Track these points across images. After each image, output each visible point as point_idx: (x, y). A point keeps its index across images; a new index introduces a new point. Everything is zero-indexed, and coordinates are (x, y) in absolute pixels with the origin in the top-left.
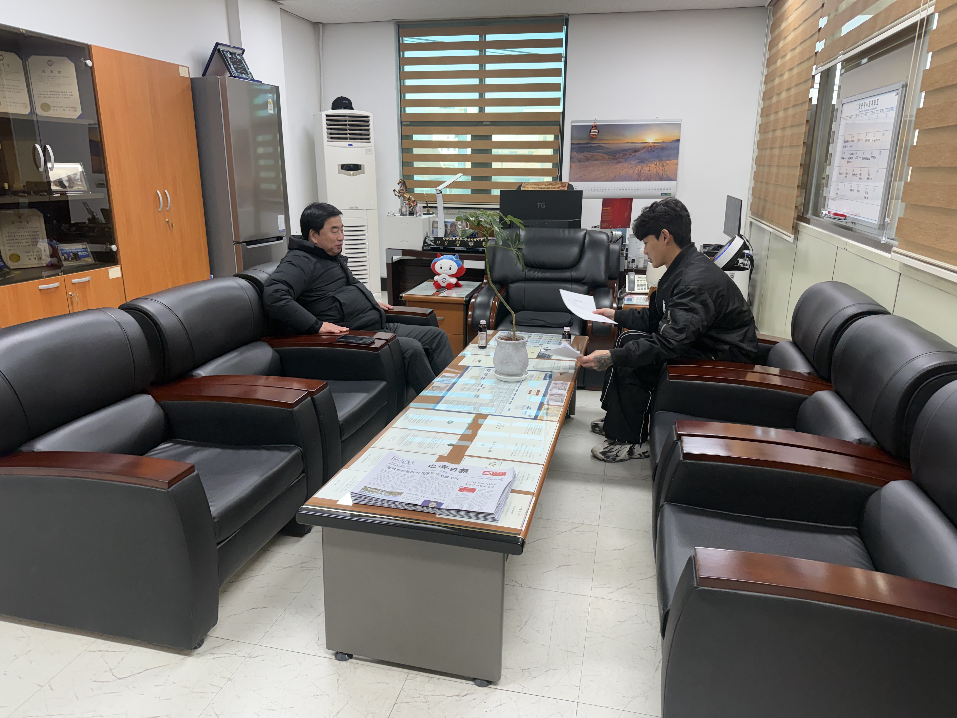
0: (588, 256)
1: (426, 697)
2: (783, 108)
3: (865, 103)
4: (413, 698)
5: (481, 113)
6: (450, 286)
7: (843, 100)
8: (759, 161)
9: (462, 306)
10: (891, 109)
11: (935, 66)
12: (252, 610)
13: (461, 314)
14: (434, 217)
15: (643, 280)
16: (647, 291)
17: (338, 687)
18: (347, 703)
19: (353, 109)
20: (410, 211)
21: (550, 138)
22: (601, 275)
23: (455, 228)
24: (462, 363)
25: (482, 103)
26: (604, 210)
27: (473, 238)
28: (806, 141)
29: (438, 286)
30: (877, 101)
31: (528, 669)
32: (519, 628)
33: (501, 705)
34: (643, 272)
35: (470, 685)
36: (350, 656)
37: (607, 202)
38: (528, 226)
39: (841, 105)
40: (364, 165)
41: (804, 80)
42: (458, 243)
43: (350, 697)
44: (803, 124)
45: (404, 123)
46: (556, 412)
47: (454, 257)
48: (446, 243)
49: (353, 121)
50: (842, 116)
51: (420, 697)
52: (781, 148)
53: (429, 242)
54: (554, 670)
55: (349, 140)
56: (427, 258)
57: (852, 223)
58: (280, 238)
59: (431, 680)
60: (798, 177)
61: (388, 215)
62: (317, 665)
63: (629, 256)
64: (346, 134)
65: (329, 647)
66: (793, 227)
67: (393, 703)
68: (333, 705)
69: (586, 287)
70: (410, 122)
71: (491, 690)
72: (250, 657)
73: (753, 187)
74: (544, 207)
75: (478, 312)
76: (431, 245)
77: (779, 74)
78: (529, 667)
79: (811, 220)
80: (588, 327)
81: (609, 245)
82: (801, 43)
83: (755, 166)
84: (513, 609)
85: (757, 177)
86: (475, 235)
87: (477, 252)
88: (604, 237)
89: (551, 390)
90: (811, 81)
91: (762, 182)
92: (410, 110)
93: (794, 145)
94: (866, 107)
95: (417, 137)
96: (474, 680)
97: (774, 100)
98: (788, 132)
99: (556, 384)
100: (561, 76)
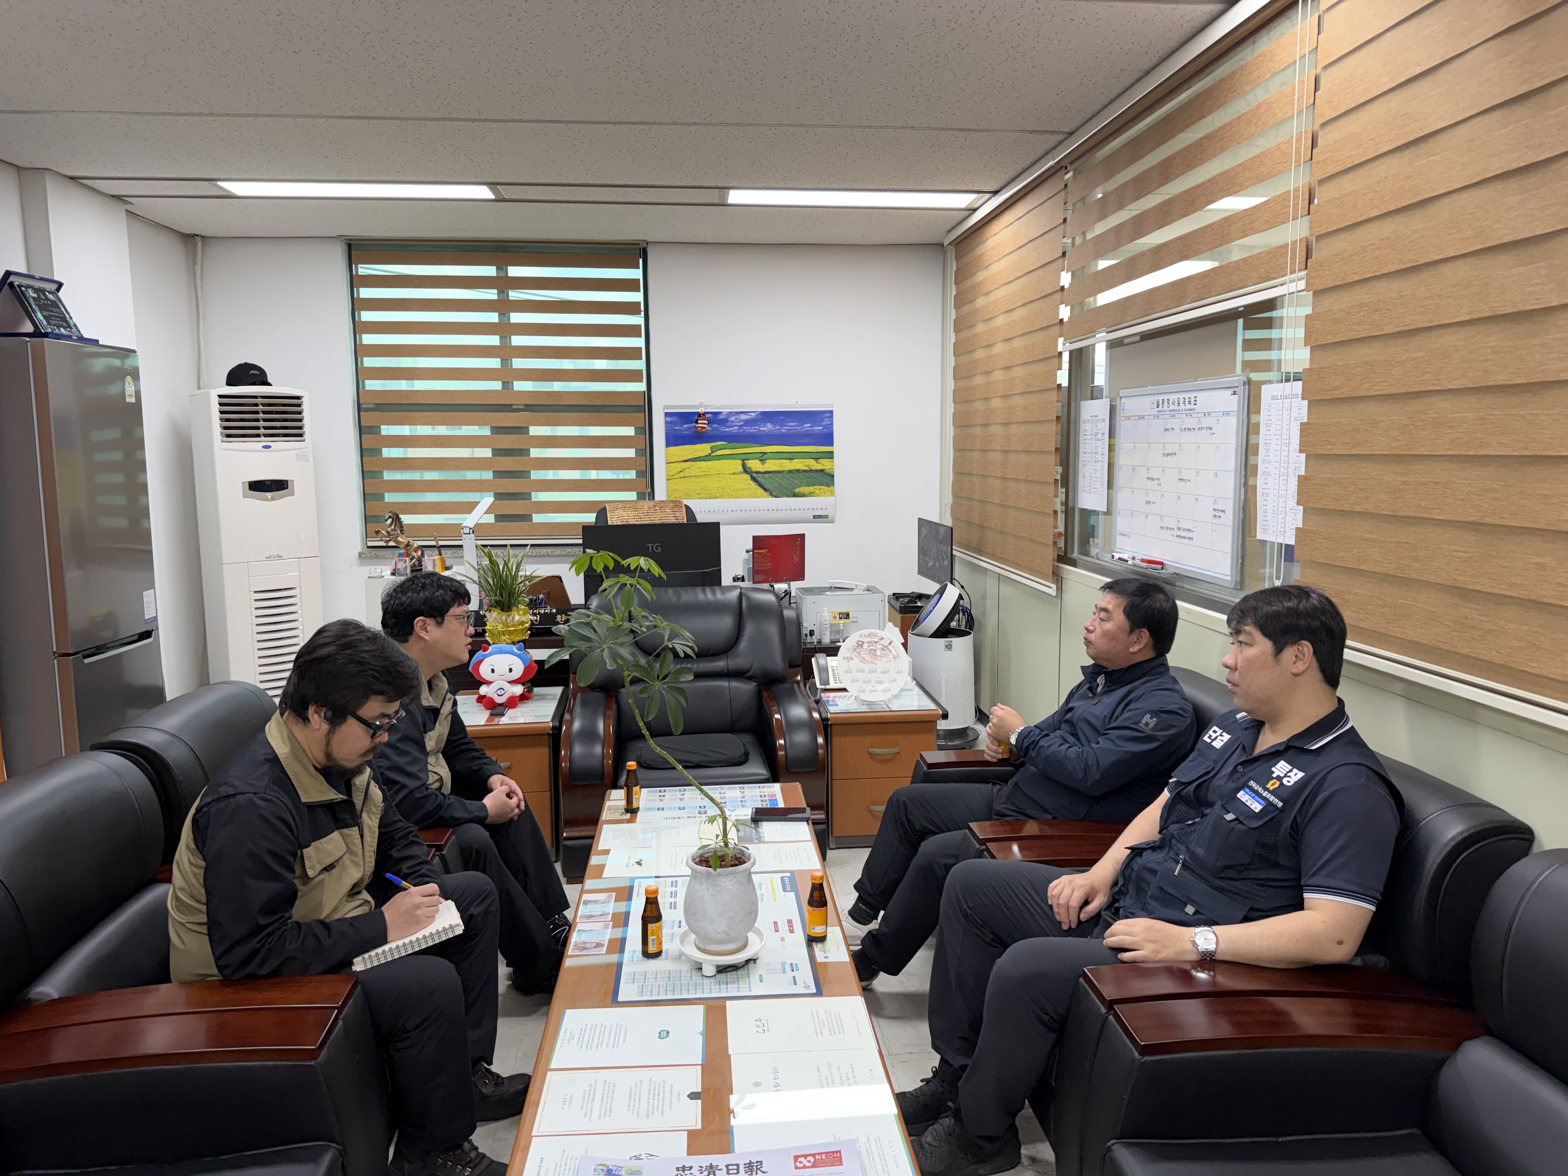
0: (750, 629)
2: (999, 394)
3: (1168, 400)
5: (506, 391)
6: (512, 703)
7: (1121, 392)
8: (960, 467)
9: (545, 740)
10: (1227, 414)
13: (543, 753)
15: (838, 665)
19: (270, 385)
21: (627, 431)
22: (776, 661)
25: (507, 375)
26: (755, 554)
27: (537, 608)
29: (490, 704)
37: (758, 544)
39: (1118, 398)
40: (293, 481)
41: (1041, 357)
45: (363, 406)
47: (514, 648)
49: (270, 405)
50: (1122, 415)
52: (1006, 452)
55: (263, 438)
57: (1176, 574)
58: (147, 635)
63: (804, 625)
64: (258, 428)
66: (1052, 572)
69: (754, 685)
70: (375, 404)
73: (951, 505)
74: (660, 551)
75: (578, 749)
77: (985, 344)
79: (1080, 562)
80: (779, 757)
81: (780, 610)
82: (1024, 305)
83: (952, 474)
85: (959, 490)
88: (767, 598)
90: (1054, 360)
92: (372, 385)
94: (1171, 405)
95: (387, 430)
97: (979, 380)
98: (1018, 430)
100: (640, 336)
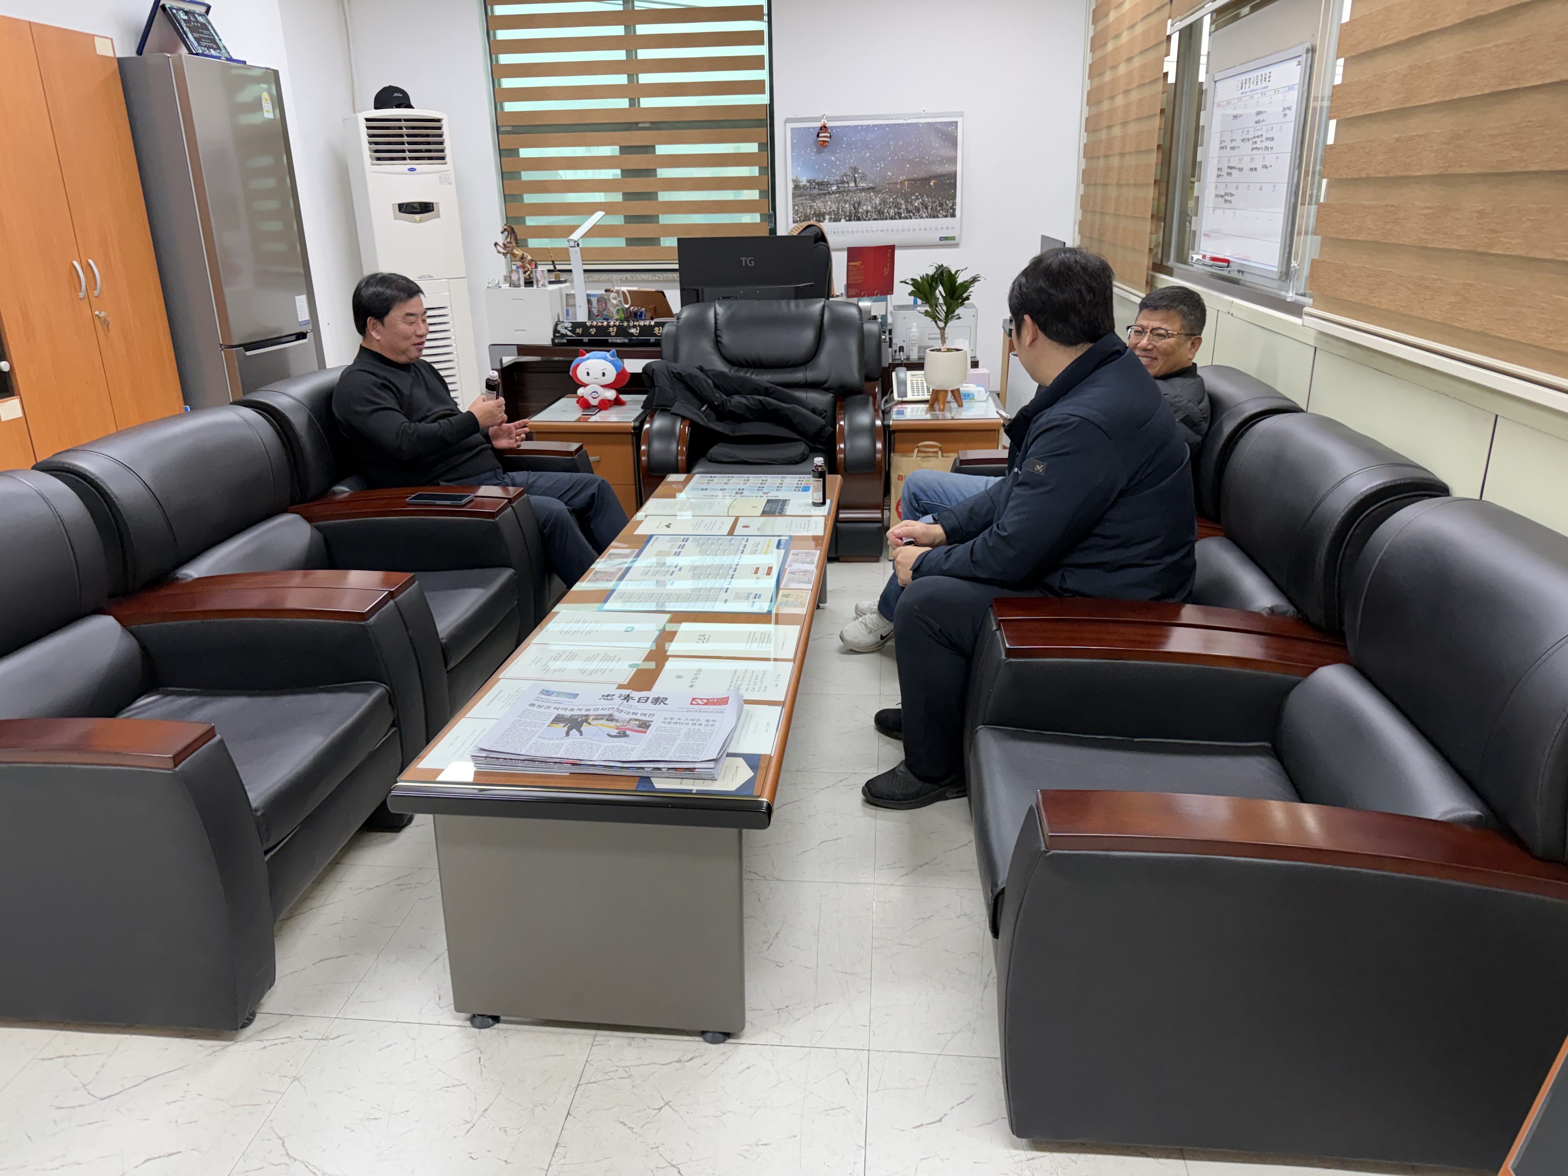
0: (830, 343)
1: (627, 1069)
2: (1122, 91)
3: (1250, 79)
4: (606, 1073)
5: (633, 108)
6: (605, 405)
7: (1216, 75)
8: (1088, 178)
9: (630, 436)
10: (1290, 88)
11: (1356, 17)
12: (321, 962)
13: (629, 450)
14: (567, 287)
15: (919, 379)
16: (927, 397)
17: (481, 1070)
18: (499, 1094)
19: (412, 107)
20: (525, 279)
21: (752, 148)
22: (853, 375)
23: (606, 305)
24: (639, 531)
25: (634, 91)
26: (850, 267)
27: (638, 321)
28: (1161, 143)
29: (585, 404)
30: (1268, 75)
31: (787, 1007)
32: (767, 945)
33: (748, 1068)
34: (918, 366)
35: (697, 1043)
36: (496, 1019)
37: (854, 253)
38: (729, 298)
39: (1213, 83)
40: (438, 203)
41: (1154, 42)
42: (613, 331)
43: (504, 1084)
44: (1155, 115)
45: (502, 129)
46: (800, 600)
47: (608, 355)
48: (593, 331)
49: (413, 128)
50: (1215, 102)
51: (617, 1071)
52: (1122, 155)
53: (563, 331)
54: (827, 1004)
55: (408, 161)
56: (561, 358)
57: (1239, 271)
58: (302, 336)
59: (633, 1042)
60: (1151, 202)
61: (488, 287)
62: (442, 1039)
63: (894, 341)
64: (403, 151)
65: (459, 1008)
66: (1147, 282)
67: (575, 1086)
68: (476, 1099)
69: (831, 395)
70: (513, 126)
71: (731, 1047)
72: (326, 1039)
73: (1080, 221)
74: (753, 265)
75: (657, 445)
76: (566, 335)
77: (1113, 36)
78: (787, 1004)
79: (1175, 270)
80: (838, 460)
81: (862, 324)
83: (1082, 186)
84: (754, 917)
85: (1086, 204)
86: (641, 316)
87: (647, 344)
88: (854, 311)
89: (790, 566)
90: (1165, 44)
91: (1094, 212)
92: (510, 107)
93: (1142, 149)
94: (1251, 85)
95: (525, 153)
96: (703, 1033)
97: (1108, 77)
98: (1132, 129)
99: (797, 554)
100: (763, 44)
